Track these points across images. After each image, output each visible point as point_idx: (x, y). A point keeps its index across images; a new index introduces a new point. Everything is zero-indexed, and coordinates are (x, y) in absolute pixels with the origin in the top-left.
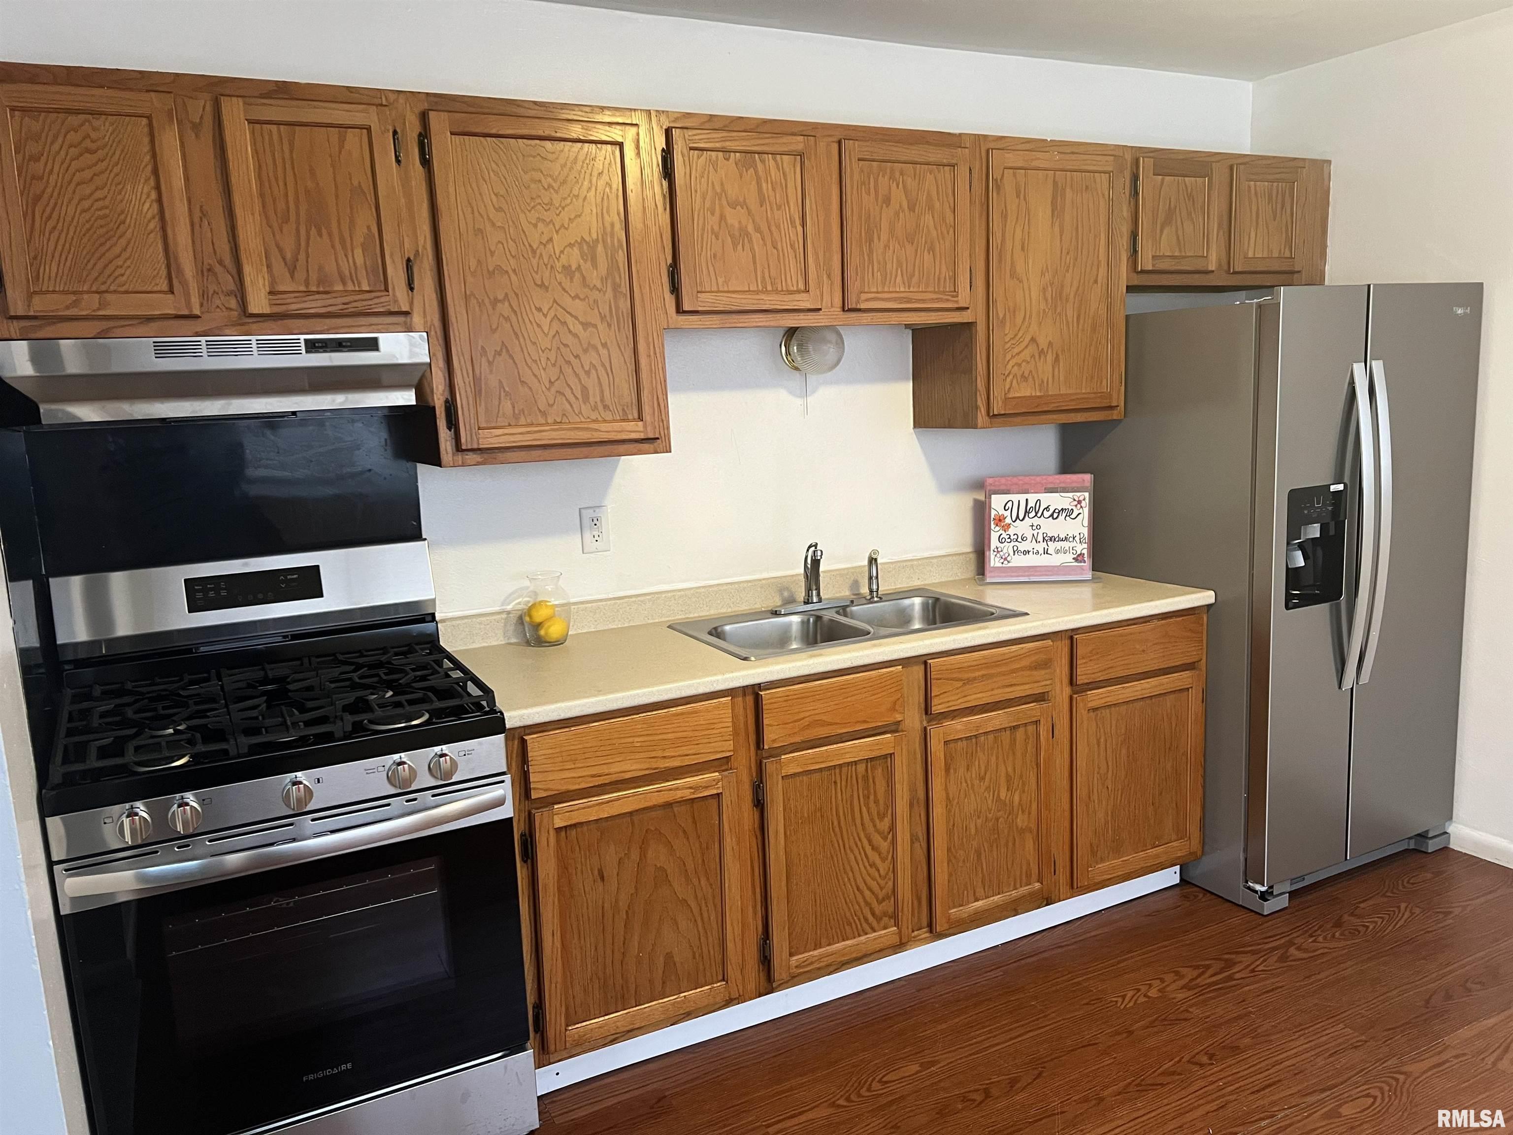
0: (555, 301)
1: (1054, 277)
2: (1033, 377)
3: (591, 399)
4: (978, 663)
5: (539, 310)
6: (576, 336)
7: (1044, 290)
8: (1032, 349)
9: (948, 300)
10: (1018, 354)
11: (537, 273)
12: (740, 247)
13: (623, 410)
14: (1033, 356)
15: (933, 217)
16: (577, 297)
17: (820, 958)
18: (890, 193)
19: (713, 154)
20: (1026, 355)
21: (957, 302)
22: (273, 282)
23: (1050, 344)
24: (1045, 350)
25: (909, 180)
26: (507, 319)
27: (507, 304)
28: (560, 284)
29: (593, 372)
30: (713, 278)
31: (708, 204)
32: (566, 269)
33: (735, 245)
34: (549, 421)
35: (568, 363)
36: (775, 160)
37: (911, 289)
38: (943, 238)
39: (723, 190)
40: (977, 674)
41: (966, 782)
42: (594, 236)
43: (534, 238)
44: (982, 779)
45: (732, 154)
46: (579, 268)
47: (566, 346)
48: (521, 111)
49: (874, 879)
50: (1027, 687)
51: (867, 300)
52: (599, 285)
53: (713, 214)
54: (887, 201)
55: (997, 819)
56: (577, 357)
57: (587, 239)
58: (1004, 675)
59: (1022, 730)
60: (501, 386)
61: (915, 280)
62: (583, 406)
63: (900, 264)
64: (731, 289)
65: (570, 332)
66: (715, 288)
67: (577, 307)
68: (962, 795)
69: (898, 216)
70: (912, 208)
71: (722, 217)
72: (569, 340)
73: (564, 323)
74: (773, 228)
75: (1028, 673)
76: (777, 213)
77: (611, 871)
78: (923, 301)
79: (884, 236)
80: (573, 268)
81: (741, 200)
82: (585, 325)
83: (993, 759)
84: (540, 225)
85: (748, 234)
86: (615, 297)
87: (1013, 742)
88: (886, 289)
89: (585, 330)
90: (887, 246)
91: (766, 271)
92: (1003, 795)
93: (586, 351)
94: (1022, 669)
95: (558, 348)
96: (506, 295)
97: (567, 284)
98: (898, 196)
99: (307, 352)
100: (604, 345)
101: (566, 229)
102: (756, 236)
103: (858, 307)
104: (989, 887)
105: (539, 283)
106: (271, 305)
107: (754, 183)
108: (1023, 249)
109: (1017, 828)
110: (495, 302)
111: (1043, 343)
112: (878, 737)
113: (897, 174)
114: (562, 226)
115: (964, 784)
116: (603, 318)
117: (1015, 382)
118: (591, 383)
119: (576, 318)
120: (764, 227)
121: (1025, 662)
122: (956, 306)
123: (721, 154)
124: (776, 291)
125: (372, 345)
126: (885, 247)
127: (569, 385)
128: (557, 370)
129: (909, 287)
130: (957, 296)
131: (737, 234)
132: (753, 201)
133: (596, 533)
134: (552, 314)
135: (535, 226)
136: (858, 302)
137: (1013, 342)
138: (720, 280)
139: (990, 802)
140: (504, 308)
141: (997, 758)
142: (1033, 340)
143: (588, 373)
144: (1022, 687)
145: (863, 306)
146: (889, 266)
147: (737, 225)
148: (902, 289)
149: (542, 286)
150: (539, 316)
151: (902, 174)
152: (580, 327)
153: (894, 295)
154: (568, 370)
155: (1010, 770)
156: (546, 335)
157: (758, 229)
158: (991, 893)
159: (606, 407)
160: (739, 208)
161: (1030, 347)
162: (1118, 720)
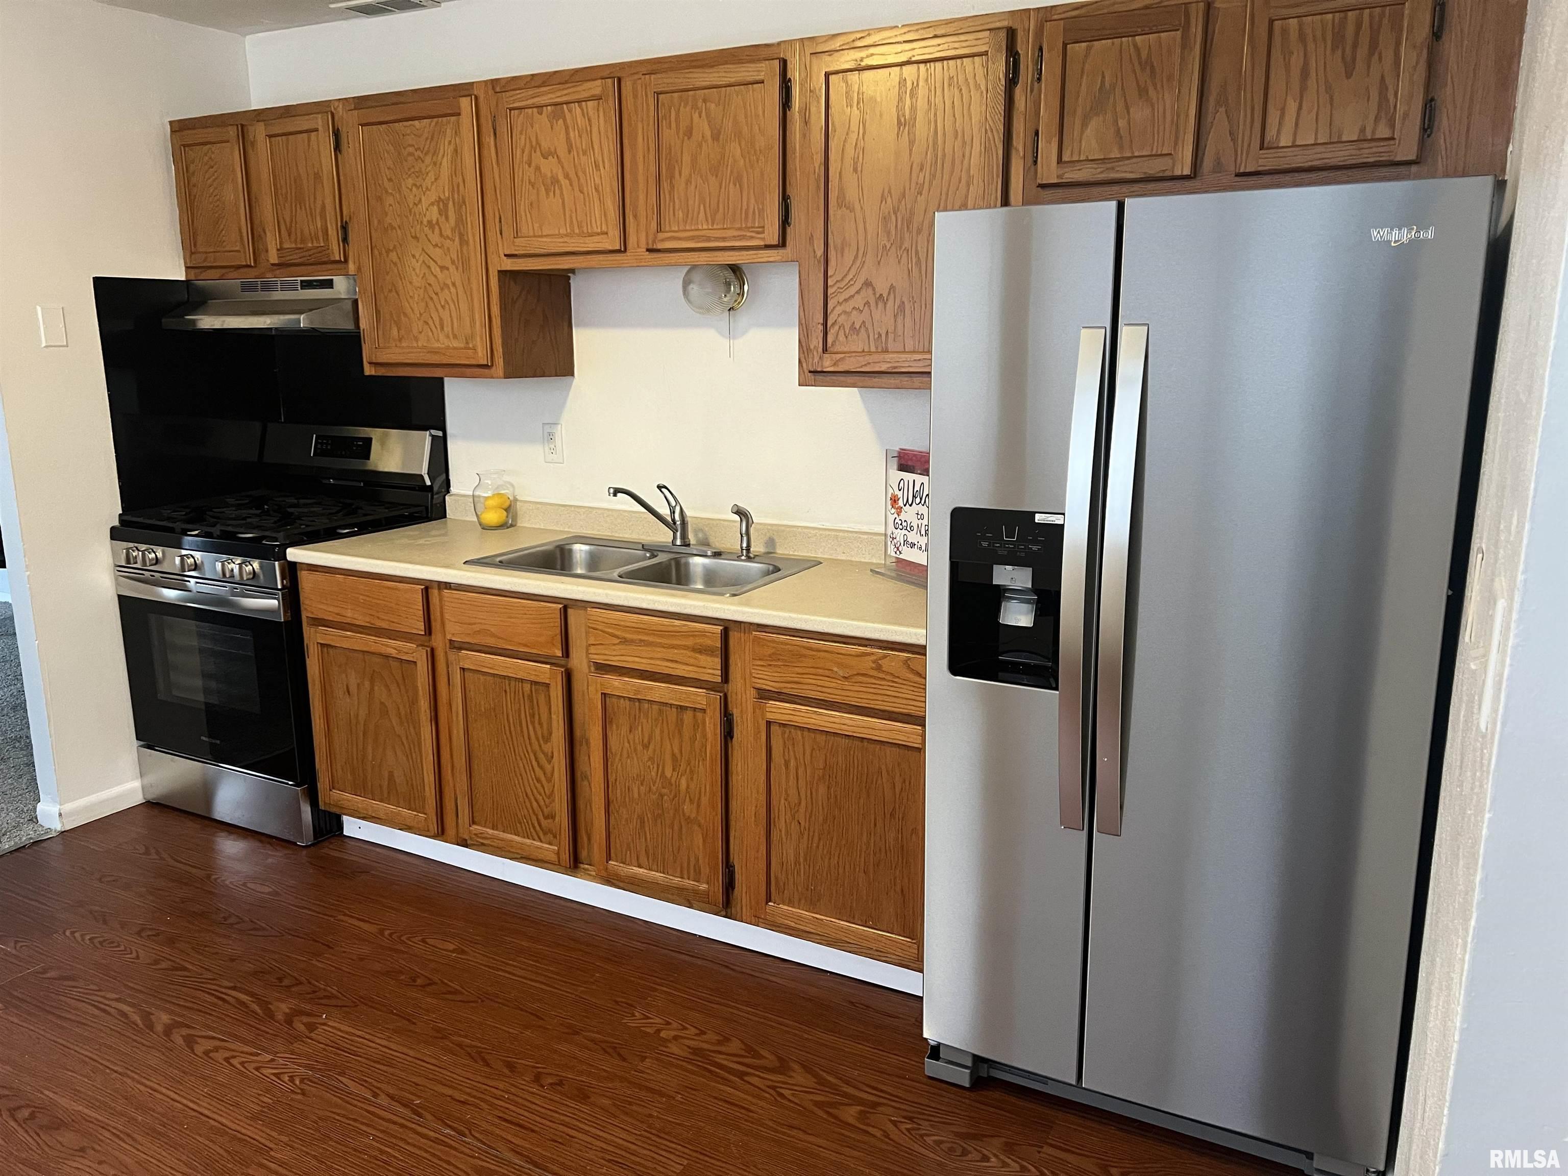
0: (423, 249)
1: (900, 202)
2: (867, 330)
3: (445, 329)
4: (634, 625)
5: (414, 256)
6: (435, 276)
7: (886, 219)
8: (867, 294)
9: (752, 237)
10: (846, 300)
11: (412, 227)
12: (551, 194)
13: (466, 339)
14: (867, 303)
15: (740, 145)
16: (436, 245)
17: (493, 838)
18: (692, 124)
19: (530, 111)
20: (858, 301)
21: (763, 239)
22: (281, 243)
23: (892, 287)
24: (885, 295)
25: (713, 106)
26: (395, 264)
27: (395, 253)
28: (426, 235)
29: (447, 306)
30: (530, 224)
31: (525, 159)
32: (430, 222)
33: (547, 191)
34: (420, 345)
35: (431, 299)
36: (580, 107)
37: (715, 227)
38: (752, 166)
39: (538, 143)
40: (635, 637)
41: (629, 742)
42: (447, 195)
43: (411, 200)
44: (646, 747)
45: (545, 108)
46: (437, 223)
47: (430, 284)
48: (402, 99)
49: (540, 795)
50: (690, 668)
51: (663, 240)
52: (450, 236)
53: (530, 166)
54: (689, 133)
55: (662, 796)
56: (436, 294)
57: (442, 197)
58: (664, 647)
59: (690, 713)
60: (391, 314)
61: (719, 216)
62: (440, 335)
63: (702, 201)
64: (544, 234)
65: (432, 273)
66: (531, 234)
67: (437, 253)
68: (625, 755)
69: (701, 148)
70: (716, 137)
71: (538, 168)
72: (432, 280)
73: (429, 267)
74: (580, 174)
75: (692, 654)
76: (584, 159)
77: (353, 689)
78: (724, 239)
79: (686, 171)
80: (434, 222)
81: (553, 150)
82: (443, 268)
83: (658, 731)
84: (414, 189)
85: (558, 181)
86: (461, 245)
87: (680, 723)
88: (688, 228)
89: (441, 271)
90: (688, 182)
91: (574, 215)
92: (668, 773)
93: (442, 289)
94: (686, 647)
95: (425, 287)
96: (395, 245)
97: (430, 236)
98: (702, 127)
99: (301, 289)
100: (454, 284)
101: (430, 190)
102: (564, 182)
103: (655, 247)
104: (653, 860)
105: (413, 235)
106: (279, 257)
107: (563, 131)
108: (855, 170)
109: (684, 815)
110: (388, 251)
111: (882, 287)
112: (539, 665)
113: (700, 104)
114: (427, 188)
115: (626, 744)
116: (453, 262)
117: (841, 333)
118: (445, 315)
119: (436, 263)
120: (572, 175)
121: (690, 642)
122: (762, 243)
123: (535, 110)
124: (582, 235)
125: (329, 284)
126: (687, 184)
127: (432, 318)
128: (423, 304)
129: (713, 224)
130: (763, 232)
131: (549, 182)
132: (562, 151)
133: (552, 446)
134: (421, 259)
135: (411, 190)
136: (654, 242)
137: (838, 285)
138: (536, 225)
139: (653, 774)
140: (393, 256)
141: (662, 732)
142: (868, 284)
143: (443, 307)
144: (684, 667)
145: (659, 246)
146: (691, 202)
147: (549, 175)
148: (705, 227)
149: (416, 238)
150: (414, 261)
151: (705, 101)
152: (438, 269)
153: (691, 234)
154: (431, 304)
155: (676, 751)
156: (418, 276)
157: (567, 176)
158: (655, 867)
159: (455, 337)
160: (550, 158)
161: (863, 292)
162: (813, 749)
